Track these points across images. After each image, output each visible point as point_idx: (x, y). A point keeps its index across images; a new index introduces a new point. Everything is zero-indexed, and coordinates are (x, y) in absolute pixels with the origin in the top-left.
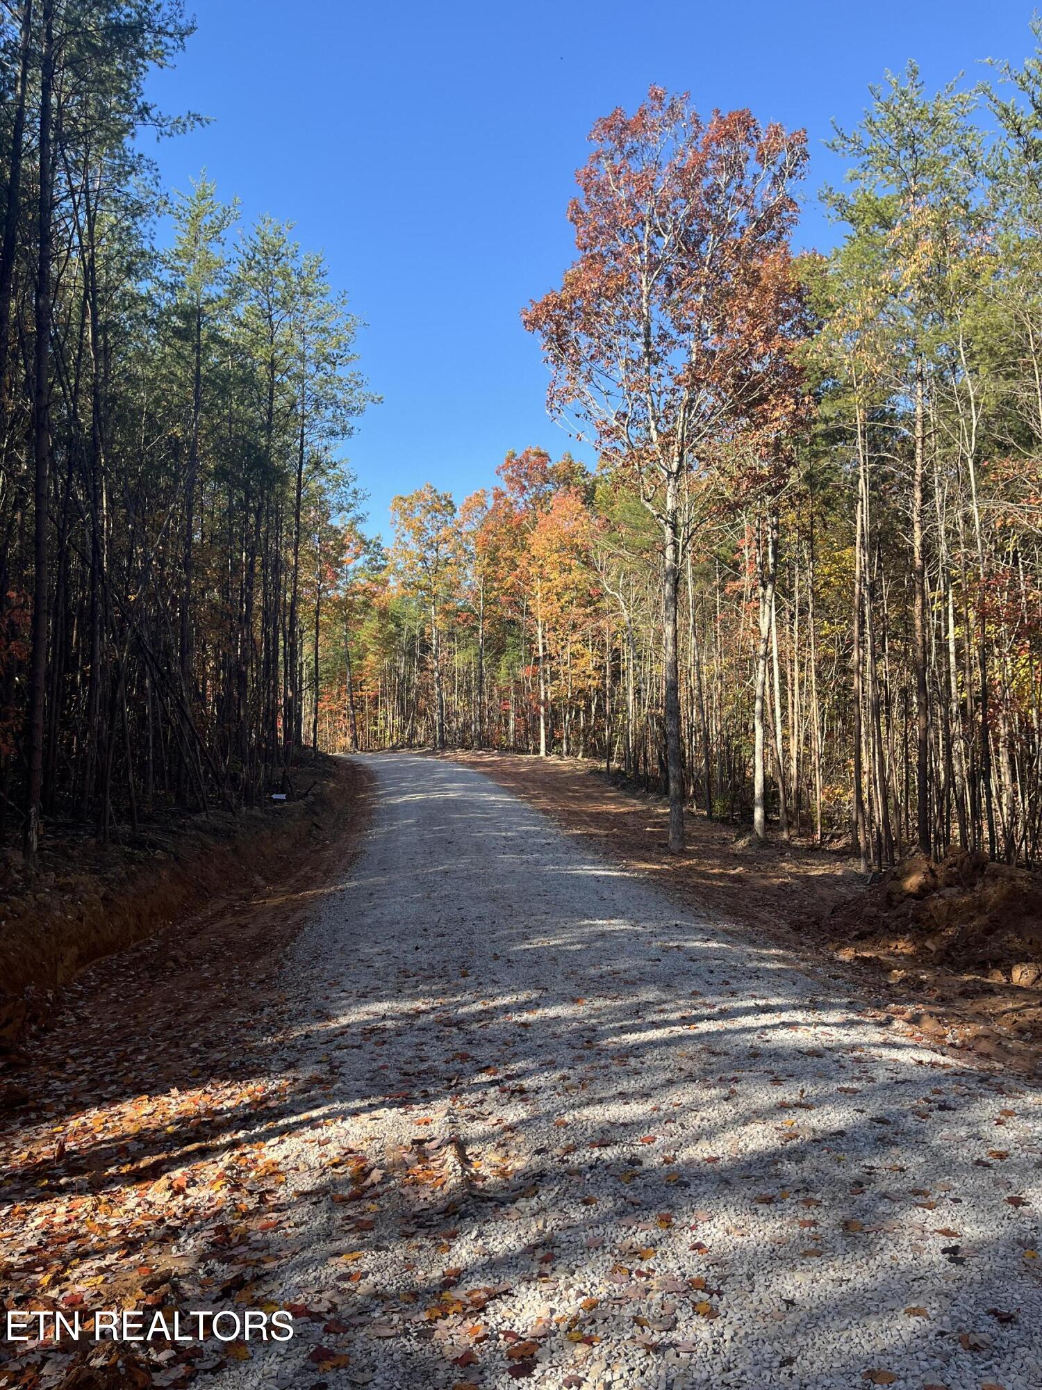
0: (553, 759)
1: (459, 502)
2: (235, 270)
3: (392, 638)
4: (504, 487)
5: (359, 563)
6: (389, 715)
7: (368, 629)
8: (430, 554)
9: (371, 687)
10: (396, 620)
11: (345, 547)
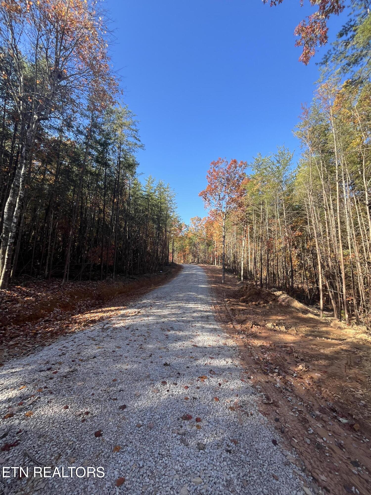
0: (217, 266)
1: (202, 219)
2: (155, 188)
3: (191, 243)
4: (209, 216)
5: (185, 229)
6: (190, 257)
7: (187, 241)
8: (197, 228)
9: (187, 252)
10: (192, 239)
11: (182, 227)
